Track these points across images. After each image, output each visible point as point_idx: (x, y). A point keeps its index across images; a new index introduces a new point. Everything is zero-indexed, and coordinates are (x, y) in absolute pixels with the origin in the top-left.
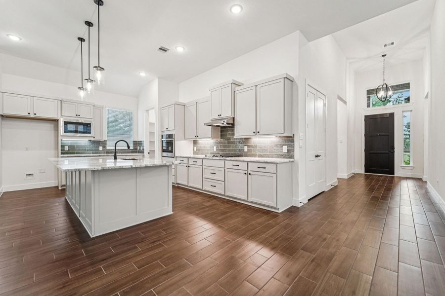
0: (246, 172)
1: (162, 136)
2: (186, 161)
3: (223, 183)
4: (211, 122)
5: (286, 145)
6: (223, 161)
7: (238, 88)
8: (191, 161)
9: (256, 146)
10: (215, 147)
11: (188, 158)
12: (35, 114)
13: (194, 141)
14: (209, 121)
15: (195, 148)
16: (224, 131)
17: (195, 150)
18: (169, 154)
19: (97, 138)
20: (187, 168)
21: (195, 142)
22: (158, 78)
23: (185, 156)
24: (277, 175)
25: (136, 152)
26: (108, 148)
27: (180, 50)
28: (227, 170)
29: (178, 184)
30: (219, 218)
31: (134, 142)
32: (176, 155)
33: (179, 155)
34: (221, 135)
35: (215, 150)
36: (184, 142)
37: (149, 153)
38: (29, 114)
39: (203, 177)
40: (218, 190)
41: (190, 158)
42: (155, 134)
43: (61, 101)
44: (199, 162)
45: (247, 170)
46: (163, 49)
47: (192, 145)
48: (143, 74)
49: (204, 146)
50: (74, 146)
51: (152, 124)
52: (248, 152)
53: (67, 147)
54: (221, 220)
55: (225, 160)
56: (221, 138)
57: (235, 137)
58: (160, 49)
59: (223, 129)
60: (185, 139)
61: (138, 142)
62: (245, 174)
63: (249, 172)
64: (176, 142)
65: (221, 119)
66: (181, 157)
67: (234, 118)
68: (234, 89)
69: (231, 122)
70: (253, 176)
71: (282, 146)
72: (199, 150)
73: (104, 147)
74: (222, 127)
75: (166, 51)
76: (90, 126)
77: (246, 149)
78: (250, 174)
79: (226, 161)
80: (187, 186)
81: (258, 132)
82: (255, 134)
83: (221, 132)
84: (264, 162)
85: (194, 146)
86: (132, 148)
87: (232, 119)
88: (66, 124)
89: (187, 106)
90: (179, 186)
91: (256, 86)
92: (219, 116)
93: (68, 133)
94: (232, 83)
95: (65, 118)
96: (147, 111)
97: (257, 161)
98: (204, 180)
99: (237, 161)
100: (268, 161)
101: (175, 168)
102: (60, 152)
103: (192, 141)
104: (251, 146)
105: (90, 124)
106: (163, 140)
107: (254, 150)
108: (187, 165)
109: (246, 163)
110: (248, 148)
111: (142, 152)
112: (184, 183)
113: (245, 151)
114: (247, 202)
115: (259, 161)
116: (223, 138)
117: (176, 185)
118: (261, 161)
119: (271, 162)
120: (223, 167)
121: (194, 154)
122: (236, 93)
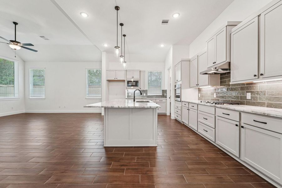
0: (238, 123)
1: (175, 85)
2: (187, 105)
3: (214, 129)
6: (214, 108)
8: (190, 106)
10: (215, 94)
11: (189, 103)
15: (200, 94)
17: (200, 96)
18: (179, 99)
19: (142, 89)
20: (188, 110)
21: (199, 90)
22: (173, 45)
23: (187, 101)
25: (164, 97)
26: (148, 94)
27: (176, 16)
28: (217, 118)
29: (183, 122)
30: (190, 167)
31: (162, 90)
32: (182, 100)
34: (221, 82)
35: (215, 96)
37: (169, 98)
41: (191, 103)
42: (171, 84)
43: (126, 71)
45: (240, 122)
46: (165, 22)
47: (197, 92)
48: (162, 46)
49: (206, 93)
50: (133, 93)
52: (251, 100)
53: (130, 94)
54: (190, 170)
55: (215, 106)
56: (221, 85)
57: (231, 83)
58: (163, 22)
59: (223, 76)
60: (190, 87)
61: (165, 90)
62: (237, 125)
63: (242, 125)
66: (185, 102)
67: (230, 63)
69: (227, 67)
70: (247, 130)
72: (202, 96)
73: (146, 94)
75: (167, 22)
77: (249, 96)
78: (242, 127)
79: (217, 109)
81: (262, 75)
82: (257, 77)
83: (221, 79)
84: (264, 115)
85: (199, 93)
86: (161, 94)
87: (228, 64)
88: (128, 82)
89: (192, 60)
90: (183, 124)
91: (259, 16)
92: (214, 63)
93: (129, 86)
94: (226, 26)
95: (128, 79)
96: (169, 69)
97: (252, 112)
98: (199, 123)
99: (227, 109)
100: (270, 114)
101: (181, 110)
102: (126, 96)
103: (197, 88)
104: (256, 92)
105: (138, 81)
106: (175, 88)
107: (260, 98)
108: (188, 109)
109: (238, 113)
110: (251, 95)
111: (166, 97)
112: (186, 122)
113: (247, 98)
114: (240, 159)
115: (256, 113)
116: (223, 85)
117: (182, 123)
118: (259, 113)
119: (276, 116)
120: (214, 114)
121: (198, 100)
122: (232, 34)
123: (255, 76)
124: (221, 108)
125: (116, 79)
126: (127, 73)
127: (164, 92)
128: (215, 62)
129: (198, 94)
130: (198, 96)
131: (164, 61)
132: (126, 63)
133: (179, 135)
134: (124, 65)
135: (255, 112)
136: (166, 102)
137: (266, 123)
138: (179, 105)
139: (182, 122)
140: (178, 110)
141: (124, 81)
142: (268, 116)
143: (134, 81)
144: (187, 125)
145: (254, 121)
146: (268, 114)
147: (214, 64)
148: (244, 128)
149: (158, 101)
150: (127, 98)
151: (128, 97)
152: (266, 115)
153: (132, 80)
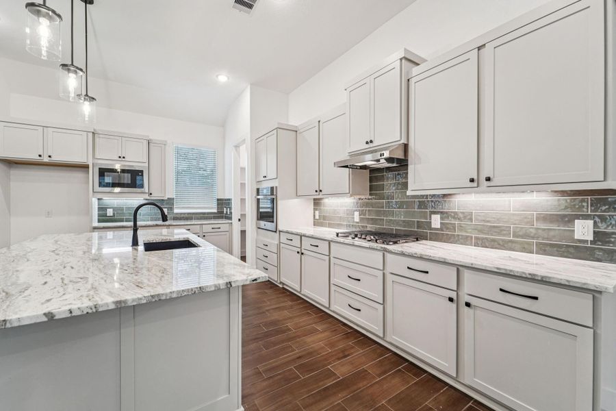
0: (454, 295)
1: (258, 190)
2: (296, 241)
3: (382, 306)
4: (348, 158)
5: (586, 217)
6: (381, 254)
7: (415, 70)
8: (306, 243)
9: (468, 216)
10: (357, 214)
11: (301, 236)
12: (50, 156)
13: (314, 199)
14: (343, 156)
15: (317, 213)
16: (377, 179)
17: (317, 217)
18: (269, 225)
19: (156, 196)
20: (299, 255)
21: (317, 202)
22: (251, 84)
23: (294, 231)
24: (595, 334)
25: (222, 217)
26: (176, 211)
28: (389, 278)
29: (284, 284)
31: (218, 200)
32: (280, 228)
33: (285, 229)
34: (371, 188)
35: (357, 218)
36: (296, 202)
37: (239, 220)
38: (40, 156)
39: (331, 282)
40: (367, 322)
41: (305, 236)
42: (246, 185)
43: (93, 133)
44: (323, 247)
45: (457, 291)
46: (244, 3)
47: (312, 206)
48: (223, 78)
49: (335, 210)
50: (121, 209)
51: (243, 169)
52: (441, 229)
53: (111, 210)
55: (385, 250)
56: (371, 195)
57: (409, 193)
58: (237, 2)
59: (375, 174)
60: (297, 196)
61: (225, 200)
62: (451, 300)
63: (466, 298)
64: (279, 202)
65: (375, 151)
66: (287, 232)
67: (406, 147)
68: (408, 73)
69: (399, 155)
70: (478, 312)
71: (569, 220)
72: (324, 218)
73: (170, 209)
74: (373, 171)
75: (250, 6)
76: (142, 175)
77: (436, 221)
78: (468, 305)
79: (388, 256)
80: (300, 293)
81: (488, 179)
82: (475, 184)
83: (371, 181)
84: (532, 279)
85: (315, 210)
86: (215, 211)
87: (402, 149)
88: (102, 172)
89: (301, 131)
90: (283, 288)
91: (479, 48)
92: (367, 143)
93: (104, 186)
94: (401, 59)
95: (100, 162)
96: (237, 147)
97: (498, 269)
98: (333, 288)
99: (421, 258)
100: (550, 278)
101: (278, 253)
102: (96, 217)
103: (310, 199)
104: (453, 214)
105: (142, 172)
106: (259, 197)
107: (461, 226)
108: (299, 250)
109: (455, 269)
110: (442, 218)
111: (230, 218)
112: (292, 284)
113: (433, 226)
114: (458, 381)
115: (508, 272)
116: (376, 194)
117: (281, 286)
118: (518, 272)
119: (567, 283)
120: (382, 268)
121: (314, 225)
122: (412, 81)
123: (472, 180)
124: (403, 254)
125: (46, 159)
126: (97, 140)
127: (223, 203)
128: (371, 142)
129: (314, 213)
130: (314, 216)
131: (223, 124)
132: (95, 102)
133: (289, 330)
134: (87, 108)
135: (506, 270)
136: (230, 232)
137: (536, 298)
138: (272, 239)
139: (281, 283)
140: (267, 253)
141: (85, 167)
142: (544, 281)
143: (123, 171)
144: (297, 291)
145: (501, 290)
146: (543, 277)
147: (367, 146)
148: (472, 308)
149: (207, 228)
150: (96, 224)
151: (99, 221)
152: (540, 278)
153: (118, 167)
